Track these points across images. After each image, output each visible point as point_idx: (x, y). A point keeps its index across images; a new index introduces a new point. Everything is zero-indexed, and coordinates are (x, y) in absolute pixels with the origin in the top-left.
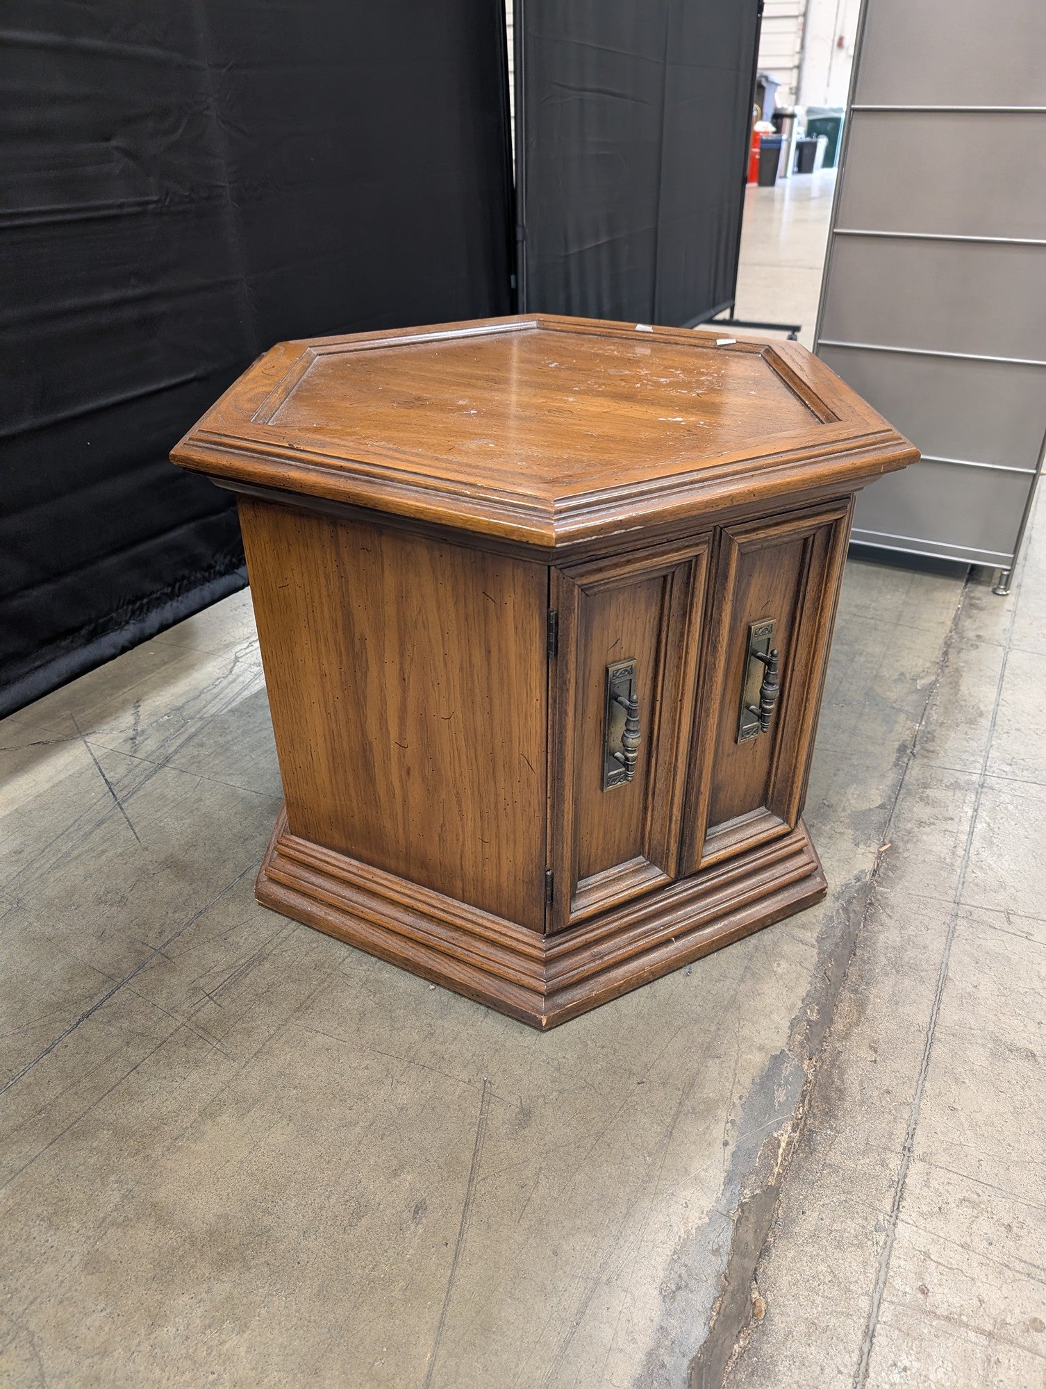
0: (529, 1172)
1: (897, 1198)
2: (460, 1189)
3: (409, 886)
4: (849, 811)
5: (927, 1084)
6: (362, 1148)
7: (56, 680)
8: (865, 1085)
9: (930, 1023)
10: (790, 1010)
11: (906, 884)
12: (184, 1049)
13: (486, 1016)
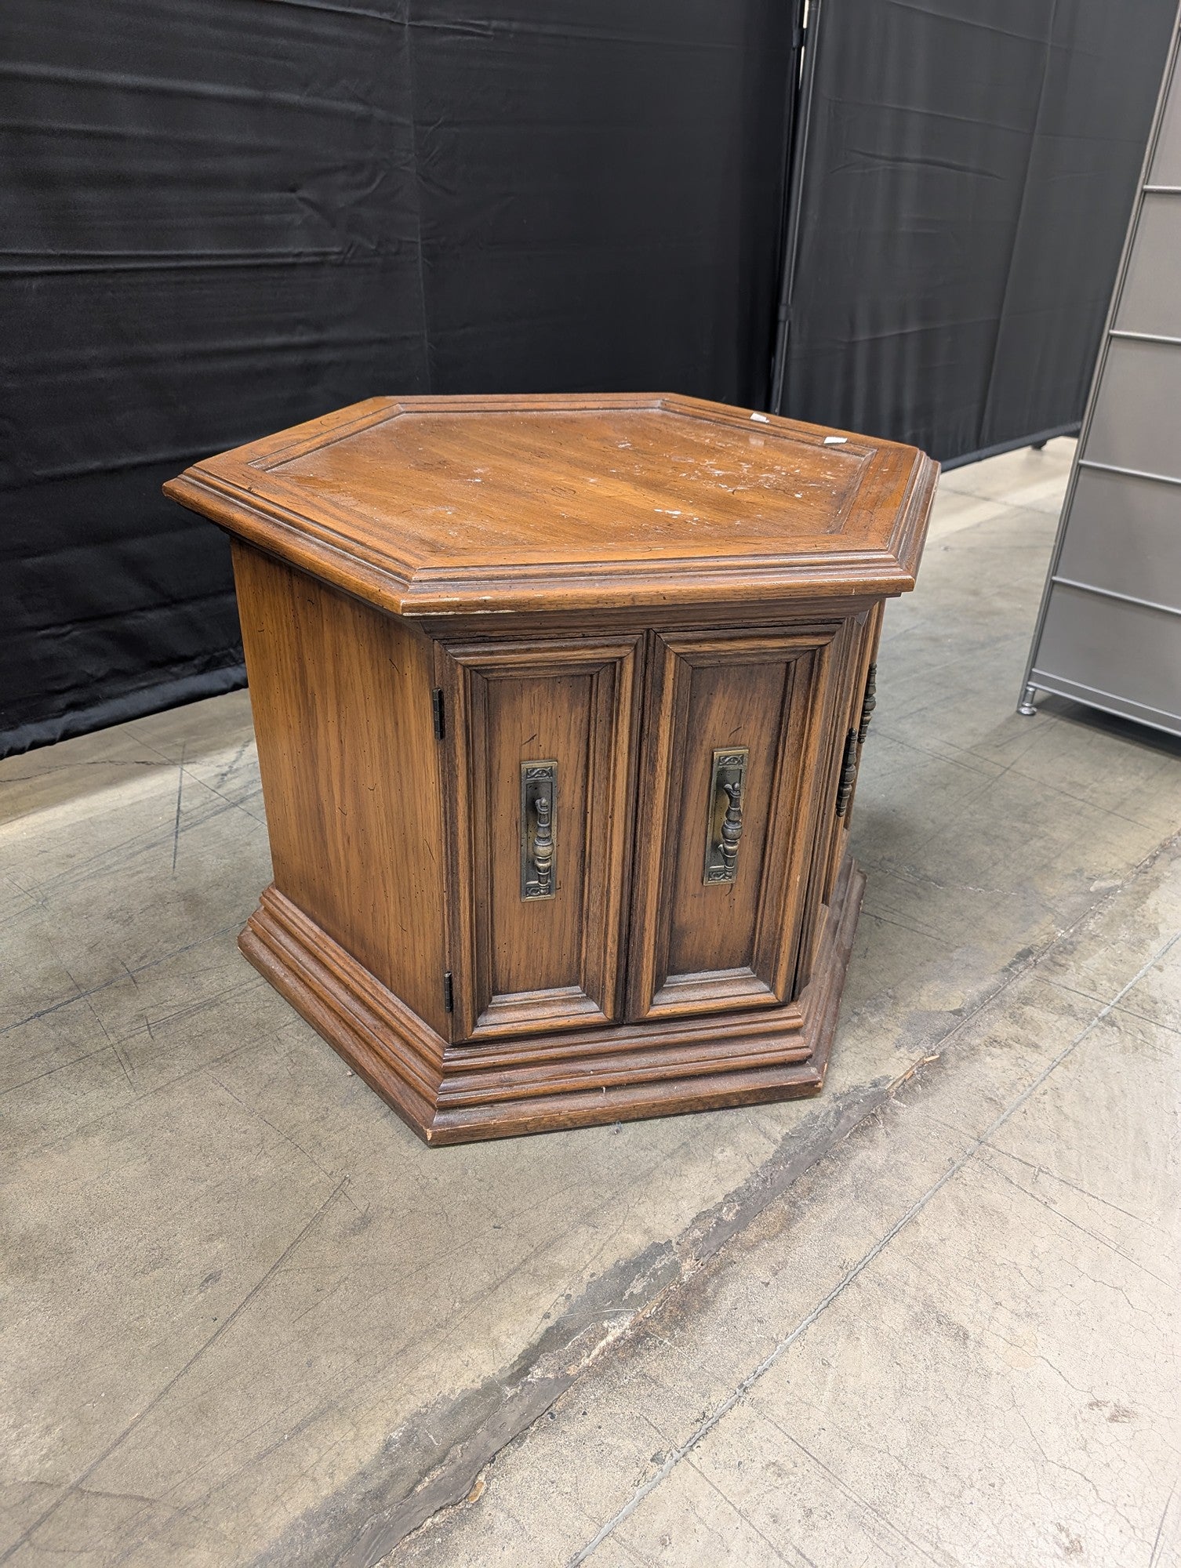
0: (332, 1279)
1: (697, 1436)
2: (259, 1273)
3: (352, 964)
4: (913, 1008)
5: (813, 1328)
6: (196, 1205)
7: (158, 703)
8: (739, 1306)
9: (860, 1263)
10: (705, 1201)
11: (930, 1104)
12: (100, 1068)
13: (385, 1116)
